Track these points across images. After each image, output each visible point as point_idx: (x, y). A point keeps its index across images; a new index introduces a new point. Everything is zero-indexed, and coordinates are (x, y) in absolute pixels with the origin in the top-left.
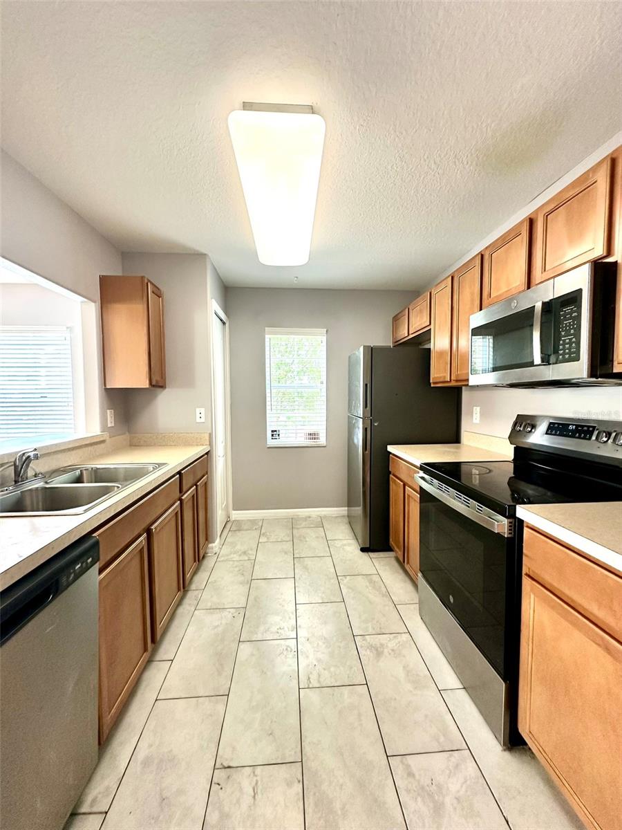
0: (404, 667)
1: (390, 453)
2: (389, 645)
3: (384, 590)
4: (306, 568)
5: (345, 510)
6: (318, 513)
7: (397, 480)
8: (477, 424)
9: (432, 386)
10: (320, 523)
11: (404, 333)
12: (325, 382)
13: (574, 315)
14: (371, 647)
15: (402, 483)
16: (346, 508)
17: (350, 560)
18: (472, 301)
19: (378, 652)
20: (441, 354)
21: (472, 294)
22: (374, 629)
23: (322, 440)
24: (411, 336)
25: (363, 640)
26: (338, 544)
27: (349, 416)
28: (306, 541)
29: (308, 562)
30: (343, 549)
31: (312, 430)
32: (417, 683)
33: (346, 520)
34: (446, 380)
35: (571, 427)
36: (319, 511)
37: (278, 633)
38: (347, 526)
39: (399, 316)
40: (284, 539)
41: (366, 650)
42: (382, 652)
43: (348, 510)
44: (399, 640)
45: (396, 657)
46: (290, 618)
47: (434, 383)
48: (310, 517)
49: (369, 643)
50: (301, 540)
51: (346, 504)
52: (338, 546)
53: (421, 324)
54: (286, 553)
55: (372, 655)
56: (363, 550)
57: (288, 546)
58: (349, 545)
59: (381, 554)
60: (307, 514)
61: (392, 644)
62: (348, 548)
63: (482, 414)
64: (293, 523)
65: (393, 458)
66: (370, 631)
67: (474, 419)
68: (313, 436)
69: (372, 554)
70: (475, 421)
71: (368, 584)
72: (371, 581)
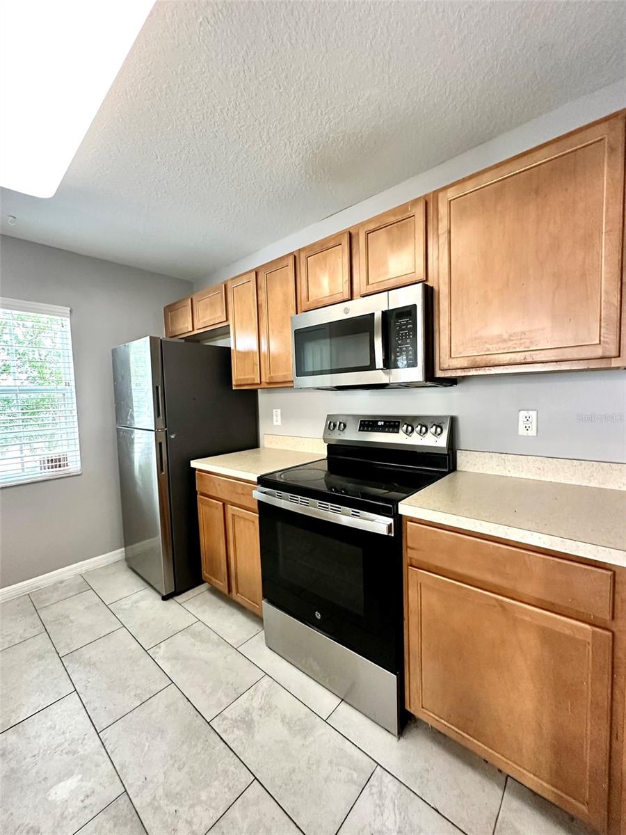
0: (283, 721)
1: (195, 469)
2: (254, 705)
3: (216, 637)
4: (91, 664)
5: (121, 553)
6: (75, 572)
7: (211, 500)
8: (278, 426)
9: (234, 388)
10: (85, 584)
11: (185, 326)
12: (73, 383)
13: (409, 326)
14: (236, 723)
15: (221, 503)
16: (123, 549)
17: (154, 619)
18: (286, 302)
19: (247, 723)
20: (246, 354)
21: (285, 295)
22: (228, 696)
23: (74, 465)
24: (196, 332)
25: (223, 720)
26: (126, 604)
27: (118, 430)
28: (72, 622)
29: (91, 653)
30: (137, 607)
31: (55, 453)
32: (303, 730)
33: (125, 564)
34: (256, 382)
35: (380, 423)
36: (76, 568)
37: (85, 807)
38: (130, 573)
39: (177, 306)
40: (27, 635)
41: (233, 732)
42: (252, 720)
43: (126, 551)
44: (261, 690)
45: (268, 716)
46: (97, 765)
47: (237, 386)
48: (62, 582)
49: (232, 719)
50: (62, 624)
51: (123, 544)
52: (126, 607)
53: (214, 319)
54: (41, 657)
55: (242, 733)
56: (165, 598)
57: (42, 642)
58: (143, 599)
59: (190, 593)
60: (55, 579)
61: (256, 703)
62: (142, 604)
63: (284, 417)
64: (33, 603)
65: (201, 476)
66: (225, 701)
67: (275, 420)
68: (56, 462)
69: (179, 599)
70: (275, 423)
71: (193, 640)
72: (196, 635)
